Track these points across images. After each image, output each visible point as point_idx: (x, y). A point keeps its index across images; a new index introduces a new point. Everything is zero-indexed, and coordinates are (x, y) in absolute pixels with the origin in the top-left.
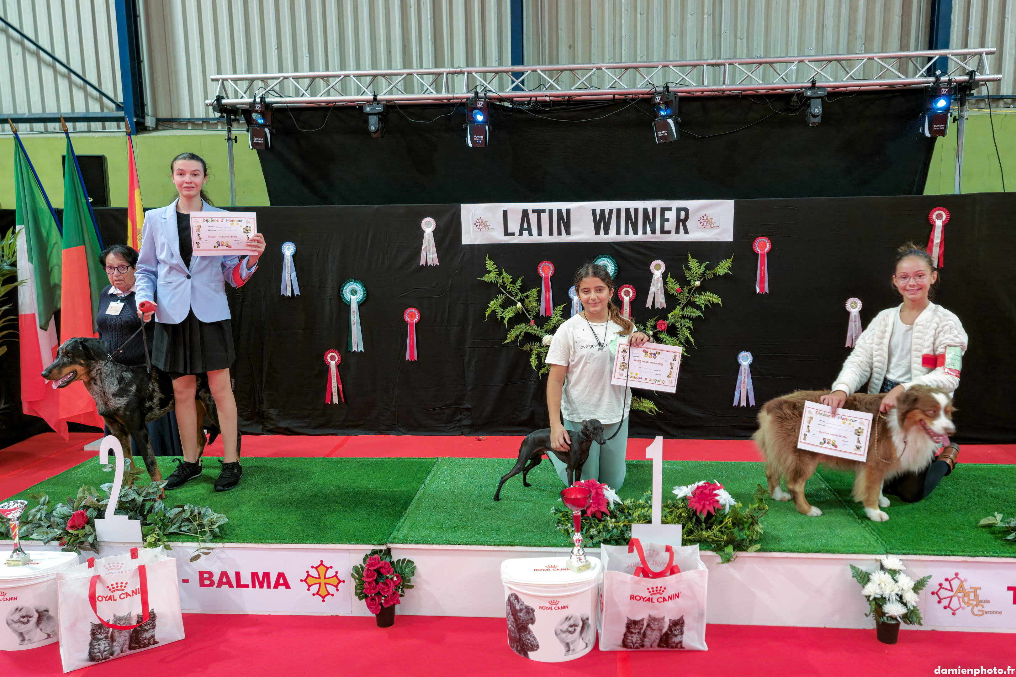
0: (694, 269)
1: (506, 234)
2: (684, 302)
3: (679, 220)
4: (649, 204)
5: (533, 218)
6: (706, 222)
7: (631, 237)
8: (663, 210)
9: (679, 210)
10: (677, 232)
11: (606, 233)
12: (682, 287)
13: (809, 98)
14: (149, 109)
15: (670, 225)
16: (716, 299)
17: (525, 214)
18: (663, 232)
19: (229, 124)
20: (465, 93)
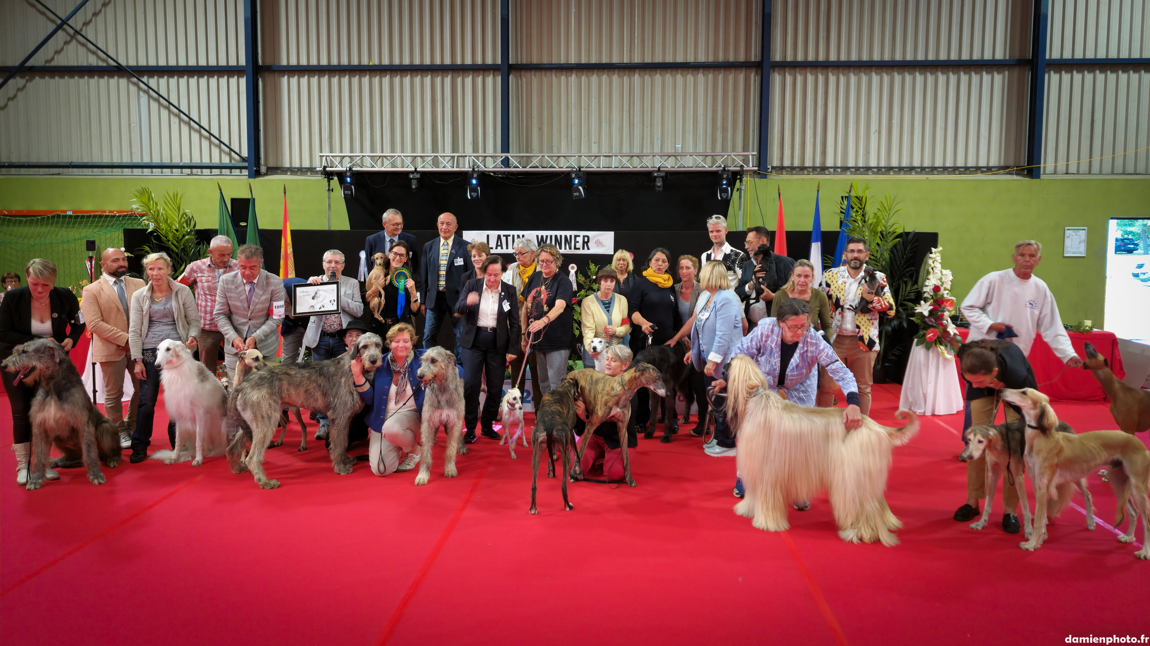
0: (592, 270)
2: (587, 287)
3: (584, 242)
4: (568, 233)
5: (504, 239)
6: (599, 243)
8: (576, 236)
9: (584, 237)
10: (583, 248)
12: (586, 279)
13: (656, 177)
14: (262, 160)
15: (579, 245)
17: (499, 237)
18: (575, 248)
19: (329, 181)
20: (467, 168)
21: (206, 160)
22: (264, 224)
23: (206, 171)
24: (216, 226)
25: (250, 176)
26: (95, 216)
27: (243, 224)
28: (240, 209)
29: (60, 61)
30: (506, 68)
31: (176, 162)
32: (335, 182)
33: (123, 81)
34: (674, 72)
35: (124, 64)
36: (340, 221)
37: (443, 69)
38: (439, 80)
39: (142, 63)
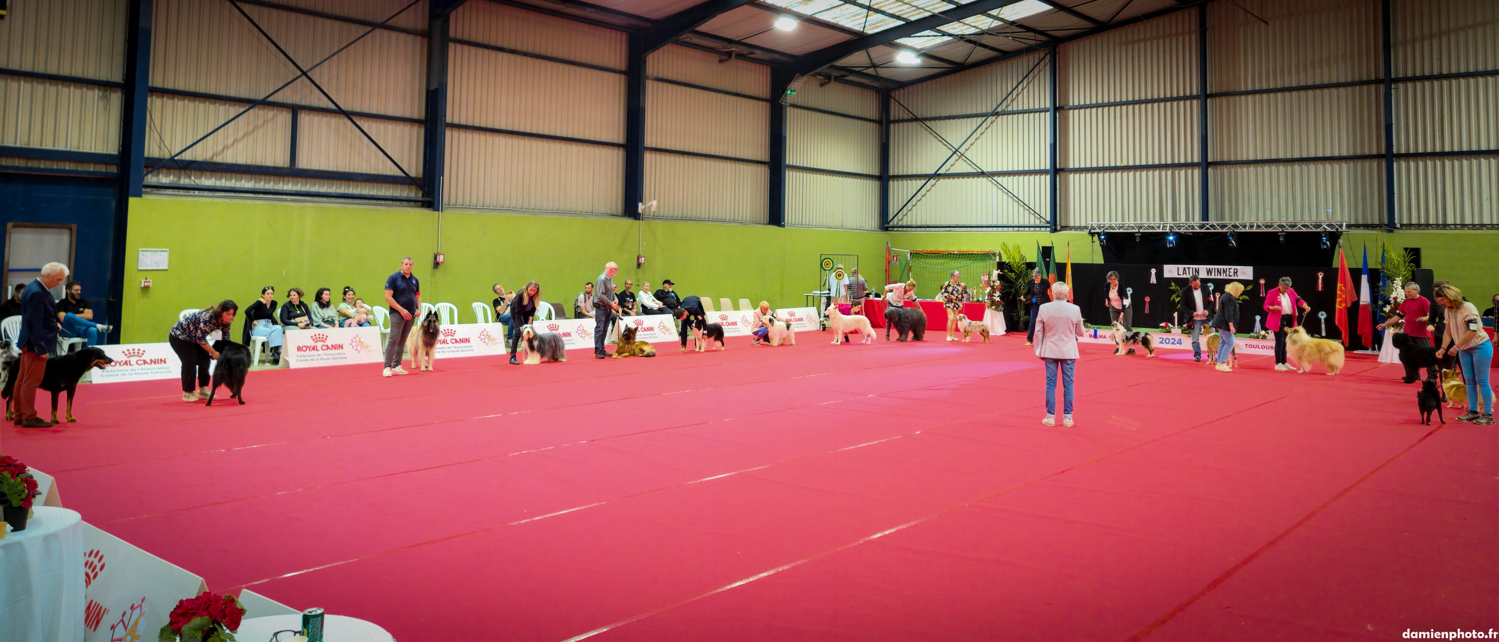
1: (1178, 274)
3: (1234, 272)
4: (1225, 267)
5: (1187, 270)
6: (1244, 273)
7: (1219, 277)
8: (1229, 269)
11: (1211, 275)
13: (1280, 235)
14: (1058, 223)
15: (1232, 274)
17: (1184, 268)
18: (1229, 276)
19: (1092, 238)
20: (1168, 230)
21: (1027, 223)
22: (1058, 260)
23: (1027, 229)
24: (1035, 260)
25: (1051, 232)
26: (969, 254)
27: (1048, 260)
28: (1047, 252)
29: (953, 170)
30: (1205, 165)
31: (1011, 224)
32: (1096, 238)
33: (984, 179)
34: (1324, 162)
35: (985, 171)
36: (1098, 258)
37: (1166, 166)
38: (1163, 173)
39: (995, 170)
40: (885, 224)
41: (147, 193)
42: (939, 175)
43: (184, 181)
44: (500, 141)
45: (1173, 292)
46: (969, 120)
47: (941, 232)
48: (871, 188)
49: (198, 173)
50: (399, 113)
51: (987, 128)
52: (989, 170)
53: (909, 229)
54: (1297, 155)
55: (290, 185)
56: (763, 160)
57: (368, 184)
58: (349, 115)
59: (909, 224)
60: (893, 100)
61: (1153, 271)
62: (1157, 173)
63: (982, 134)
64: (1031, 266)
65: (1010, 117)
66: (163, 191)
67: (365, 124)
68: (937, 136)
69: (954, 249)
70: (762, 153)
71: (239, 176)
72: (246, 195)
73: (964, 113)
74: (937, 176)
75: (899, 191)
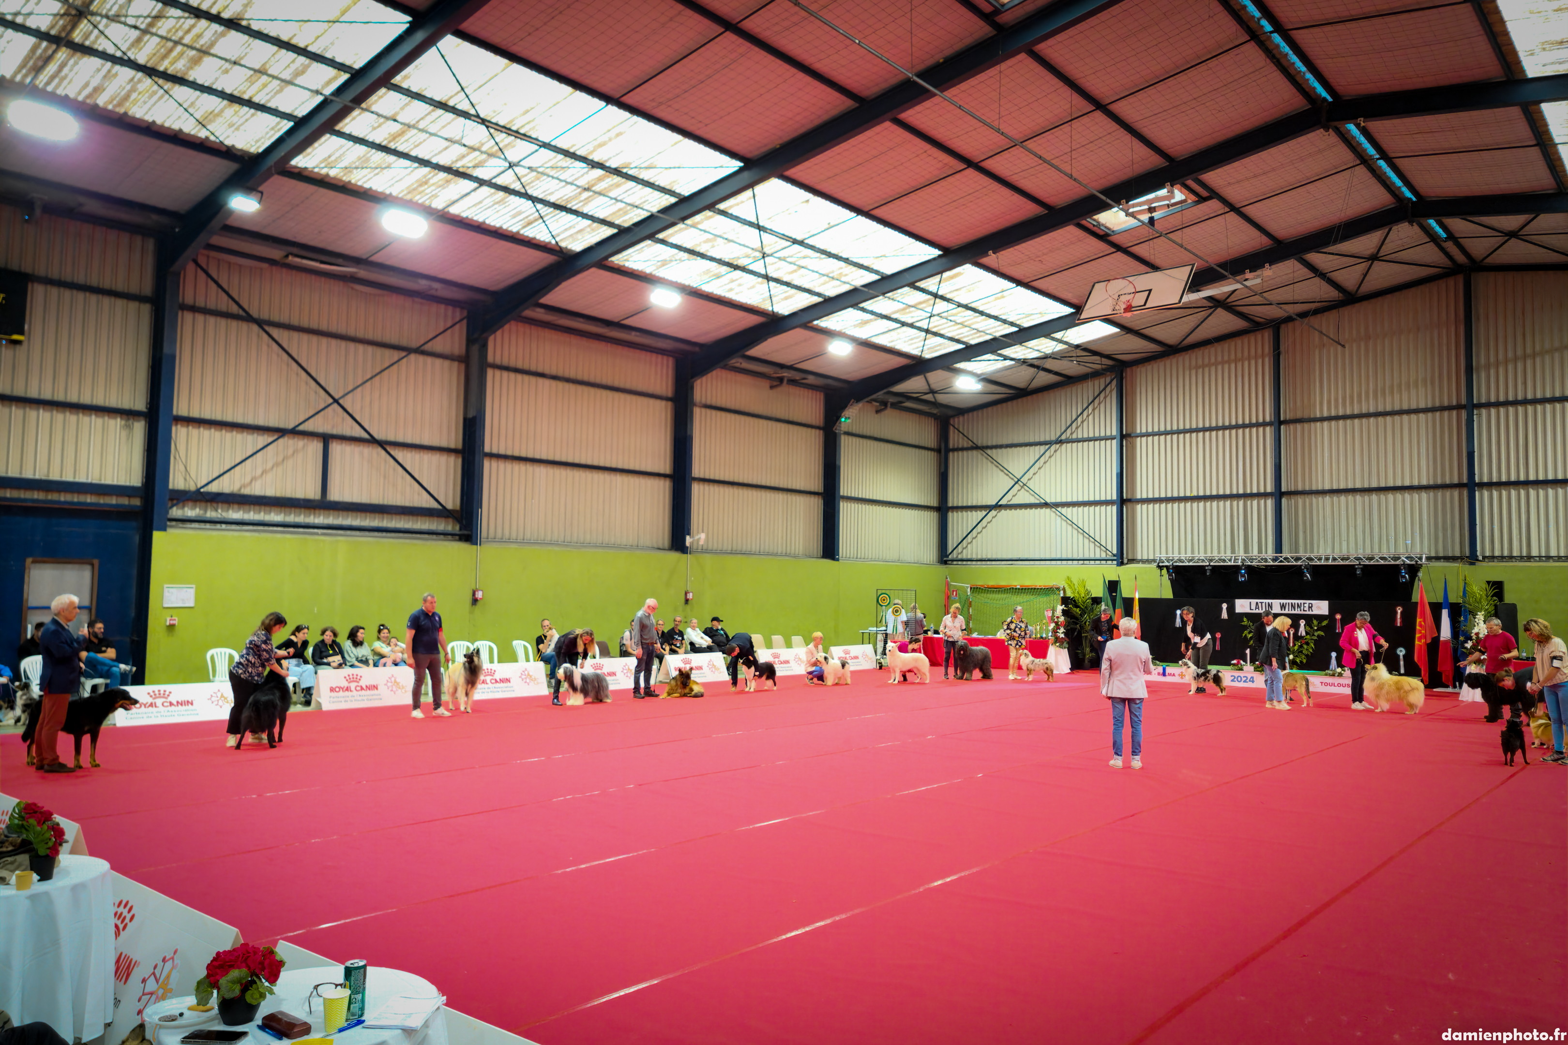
0: (1314, 624)
1: (1251, 610)
3: (1309, 607)
4: (1299, 601)
6: (1319, 608)
8: (1305, 604)
9: (1309, 604)
10: (1309, 611)
12: (1310, 629)
13: (1357, 568)
14: (1125, 556)
15: (1306, 609)
16: (1322, 633)
17: (1256, 603)
18: (1304, 611)
19: (1161, 571)
20: (1240, 563)
21: (1092, 556)
22: (1124, 595)
23: (1092, 562)
24: (1101, 595)
25: (1117, 565)
26: (1032, 588)
27: (1114, 594)
28: (1113, 586)
29: (1015, 501)
30: (1278, 495)
31: (1075, 557)
32: (1165, 571)
33: (1048, 510)
34: (1402, 492)
35: (1048, 501)
36: (1167, 592)
37: (1238, 496)
38: (1235, 503)
39: (1058, 500)
40: (944, 557)
41: (171, 527)
42: (1001, 506)
43: (211, 514)
44: (541, 471)
45: (1245, 628)
46: (1032, 448)
47: (1003, 566)
48: (929, 520)
49: (225, 506)
50: (435, 443)
51: (1050, 457)
52: (1053, 501)
53: (969, 563)
54: (1374, 485)
55: (322, 518)
56: (816, 490)
57: (403, 517)
58: (383, 444)
59: (969, 557)
60: (951, 428)
61: (1225, 606)
62: (1228, 503)
63: (1045, 463)
64: (1096, 601)
65: (1075, 445)
66: (188, 525)
67: (399, 454)
68: (998, 465)
69: (1017, 583)
70: (815, 483)
71: (268, 509)
72: (275, 529)
73: (1027, 441)
74: (998, 507)
75: (959, 523)
